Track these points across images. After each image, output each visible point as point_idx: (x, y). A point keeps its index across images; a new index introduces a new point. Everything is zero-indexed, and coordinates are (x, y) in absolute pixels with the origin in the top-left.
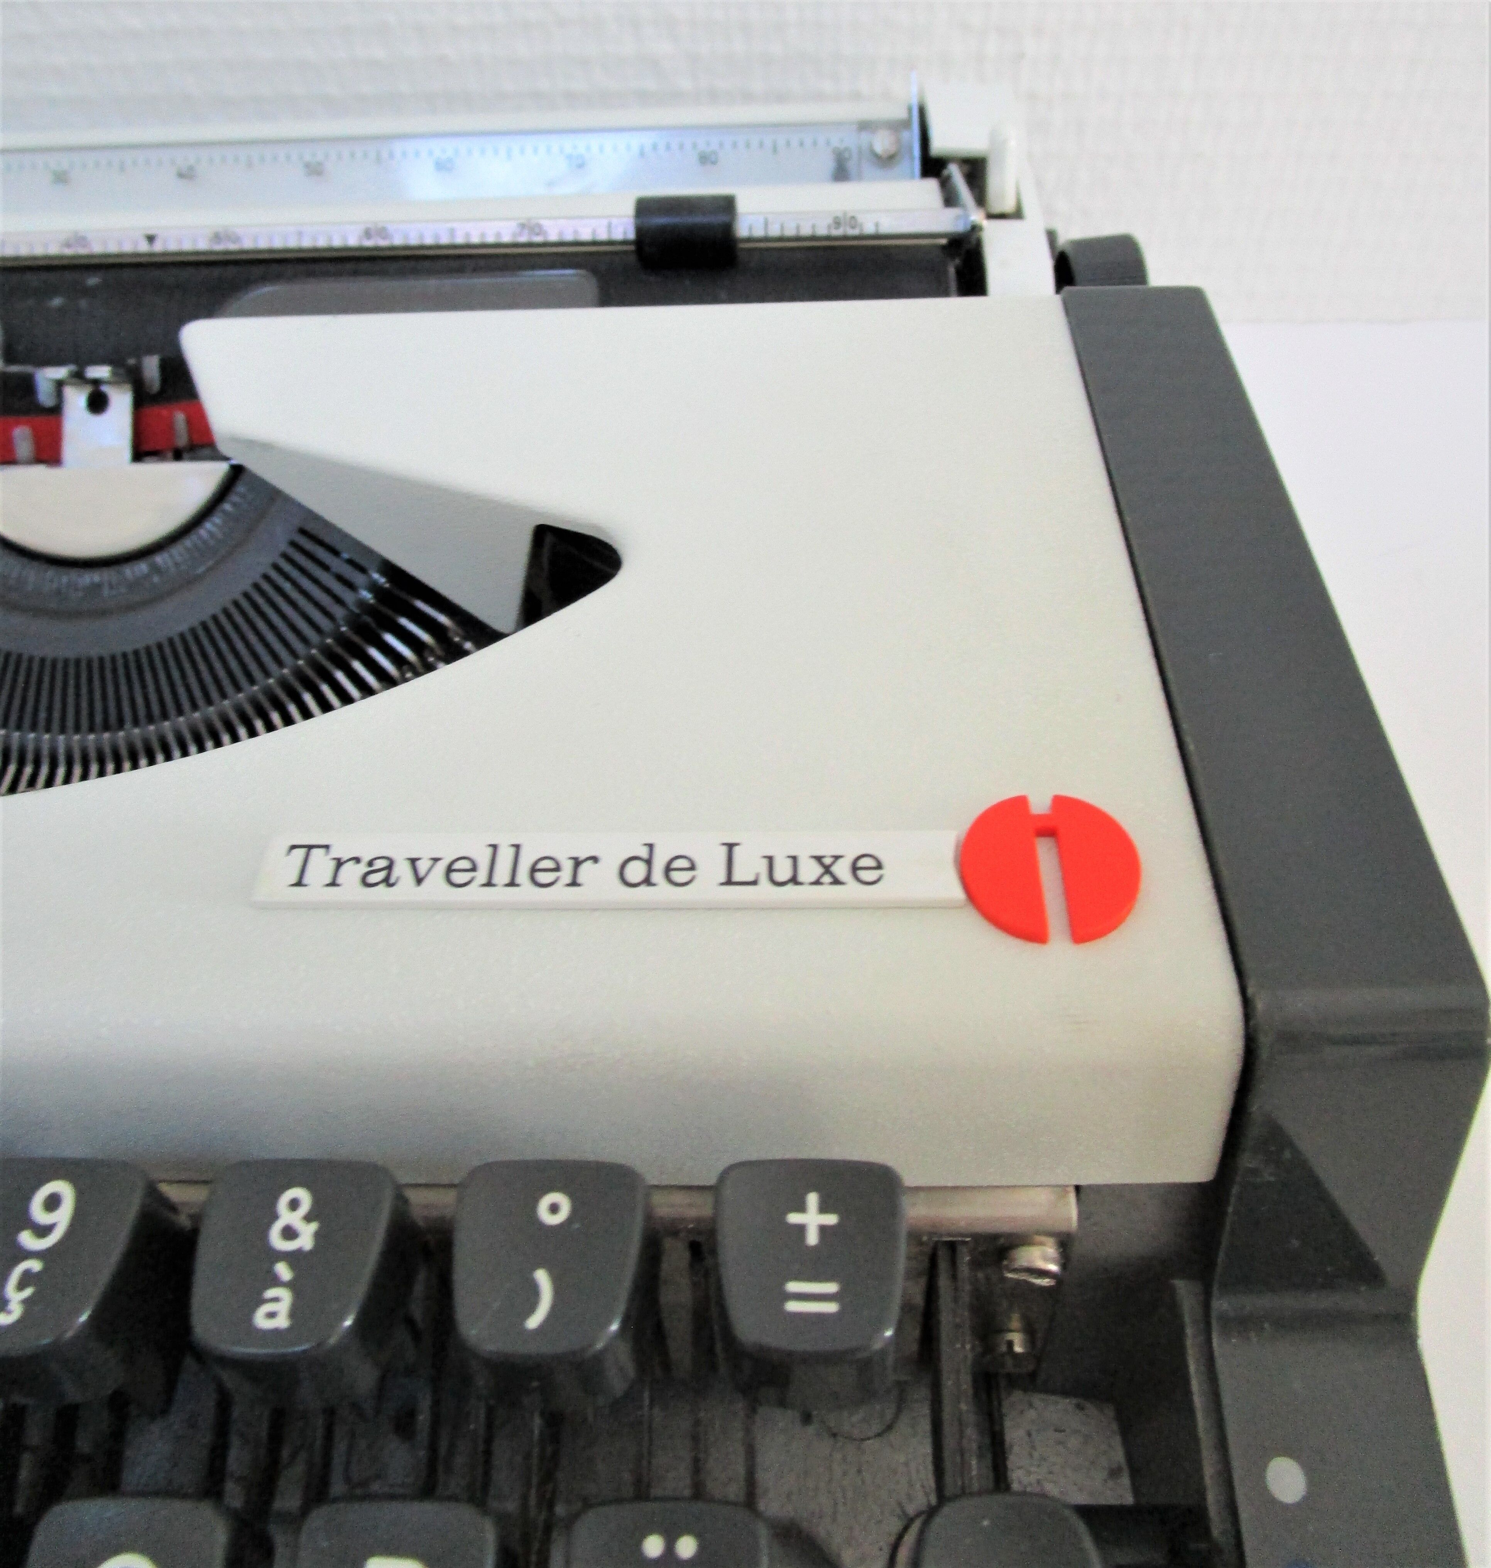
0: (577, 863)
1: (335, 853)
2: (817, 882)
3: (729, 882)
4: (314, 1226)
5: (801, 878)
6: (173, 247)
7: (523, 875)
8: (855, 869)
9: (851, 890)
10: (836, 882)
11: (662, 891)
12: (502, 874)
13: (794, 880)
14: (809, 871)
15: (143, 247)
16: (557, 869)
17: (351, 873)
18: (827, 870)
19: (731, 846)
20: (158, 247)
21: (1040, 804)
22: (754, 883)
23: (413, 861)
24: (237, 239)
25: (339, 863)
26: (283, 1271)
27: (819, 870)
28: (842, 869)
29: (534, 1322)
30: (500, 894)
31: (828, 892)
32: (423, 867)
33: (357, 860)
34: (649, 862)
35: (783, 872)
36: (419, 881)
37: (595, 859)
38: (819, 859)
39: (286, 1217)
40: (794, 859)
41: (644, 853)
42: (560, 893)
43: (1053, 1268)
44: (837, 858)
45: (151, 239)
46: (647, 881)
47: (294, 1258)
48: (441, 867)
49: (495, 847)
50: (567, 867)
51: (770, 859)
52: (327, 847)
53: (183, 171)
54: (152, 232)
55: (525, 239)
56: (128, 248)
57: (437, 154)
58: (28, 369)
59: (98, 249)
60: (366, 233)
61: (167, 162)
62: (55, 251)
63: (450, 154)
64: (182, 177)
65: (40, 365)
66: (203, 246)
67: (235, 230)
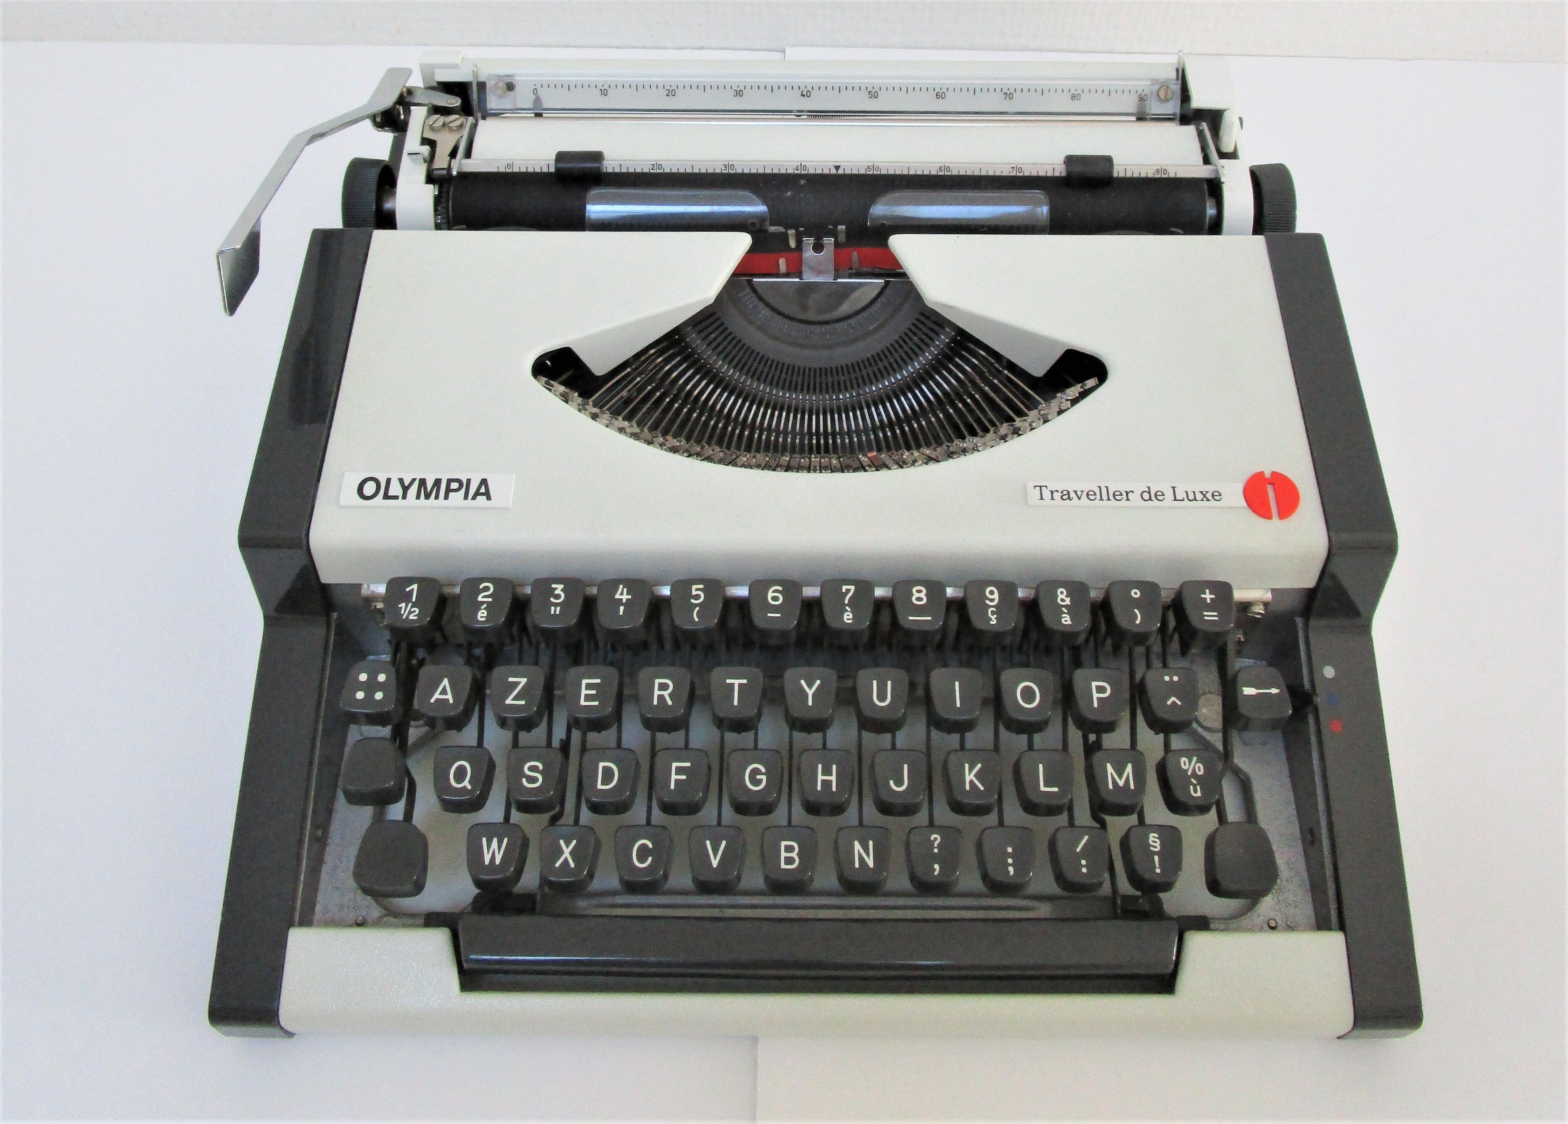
0: (1127, 493)
1: (1050, 488)
2: (1202, 500)
3: (1175, 500)
4: (1069, 599)
5: (1197, 499)
6: (848, 172)
7: (1111, 497)
8: (1213, 496)
9: (1212, 503)
10: (1208, 500)
11: (1155, 503)
12: (1105, 497)
13: (1195, 499)
14: (1199, 496)
15: (834, 171)
16: (1121, 495)
17: (1057, 496)
18: (1205, 496)
19: (1174, 488)
20: (841, 172)
21: (1268, 475)
22: (1183, 500)
23: (1075, 492)
24: (879, 168)
25: (1052, 492)
26: (1064, 609)
27: (1203, 496)
28: (1209, 496)
29: (1138, 622)
30: (1105, 503)
31: (1205, 503)
32: (1079, 493)
33: (1057, 491)
34: (1149, 493)
35: (1191, 497)
36: (1079, 498)
37: (1133, 492)
38: (1202, 492)
39: (1060, 596)
40: (1194, 492)
41: (1147, 490)
42: (1124, 503)
43: (1262, 612)
44: (1207, 492)
45: (837, 168)
46: (1150, 499)
47: (1066, 606)
48: (1085, 494)
49: (1100, 487)
50: (1124, 494)
51: (1187, 492)
52: (1046, 487)
53: (805, 93)
54: (838, 164)
55: (1014, 174)
56: (826, 172)
57: (937, 90)
58: (781, 229)
59: (812, 171)
60: (940, 169)
61: (796, 88)
62: (790, 171)
63: (944, 90)
64: (804, 96)
65: (787, 227)
66: (862, 172)
67: (878, 164)
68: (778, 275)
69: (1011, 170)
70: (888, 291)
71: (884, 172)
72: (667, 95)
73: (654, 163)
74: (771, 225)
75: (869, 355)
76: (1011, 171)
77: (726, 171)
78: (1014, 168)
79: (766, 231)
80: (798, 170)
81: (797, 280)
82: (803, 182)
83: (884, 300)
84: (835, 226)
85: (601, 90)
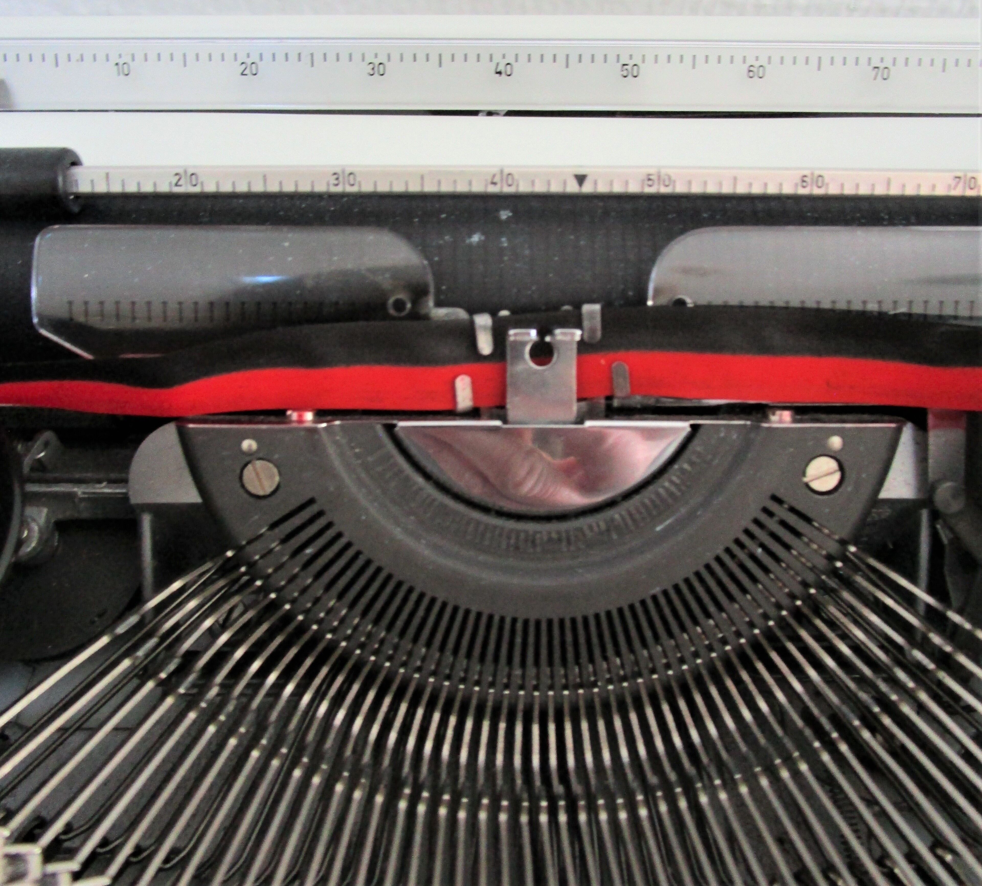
6: (602, 188)
15: (572, 188)
20: (587, 188)
24: (670, 181)
45: (581, 179)
53: (501, 68)
54: (581, 172)
55: (957, 192)
56: (555, 188)
57: (751, 61)
58: (461, 314)
59: (524, 188)
60: (804, 181)
61: (485, 58)
62: (478, 188)
63: (763, 61)
64: (499, 73)
65: (473, 310)
66: (634, 188)
67: (670, 172)
68: (452, 414)
69: (953, 183)
70: (696, 446)
71: (680, 189)
72: (242, 74)
73: (181, 171)
74: (439, 304)
75: (657, 590)
76: (953, 186)
77: (339, 189)
78: (959, 178)
79: (426, 317)
80: (494, 183)
81: (497, 423)
82: (504, 215)
83: (686, 466)
84: (578, 307)
85: (117, 64)
